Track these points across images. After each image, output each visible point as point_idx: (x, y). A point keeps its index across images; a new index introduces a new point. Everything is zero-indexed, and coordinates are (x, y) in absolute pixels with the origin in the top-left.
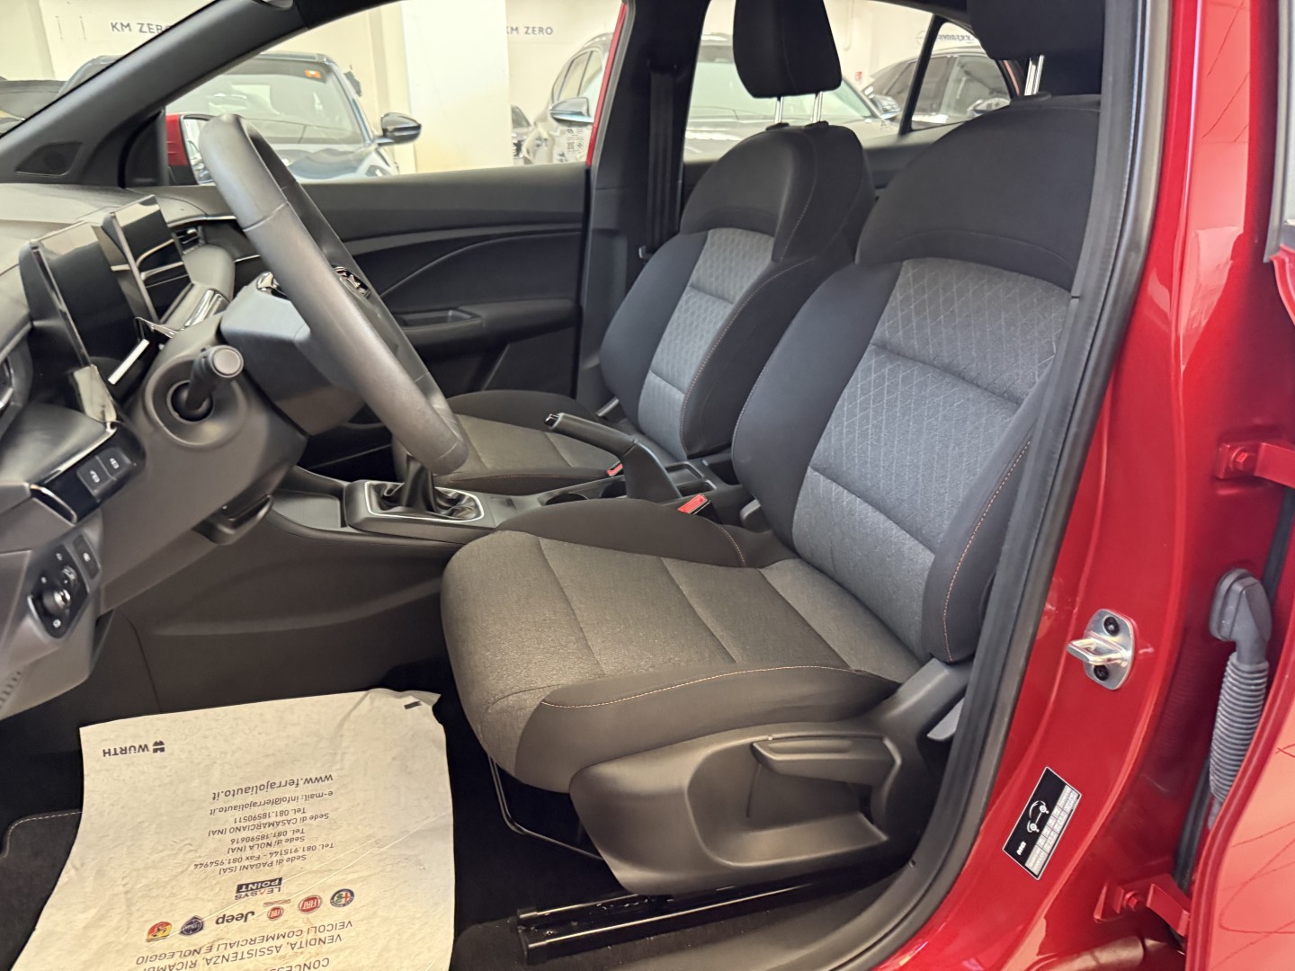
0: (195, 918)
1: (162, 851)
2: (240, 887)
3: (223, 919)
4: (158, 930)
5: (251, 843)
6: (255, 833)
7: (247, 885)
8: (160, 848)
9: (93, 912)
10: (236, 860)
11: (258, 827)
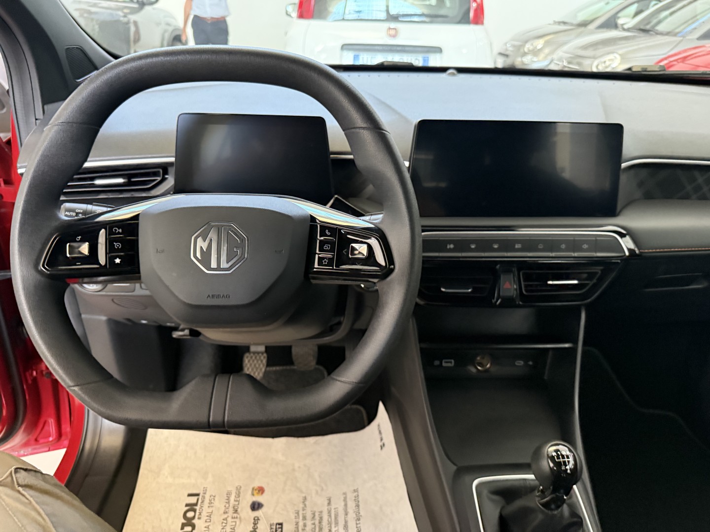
2: (281, 524)
3: (256, 520)
4: (260, 490)
5: (317, 522)
6: (324, 523)
7: (282, 528)
10: (304, 518)
11: (330, 523)
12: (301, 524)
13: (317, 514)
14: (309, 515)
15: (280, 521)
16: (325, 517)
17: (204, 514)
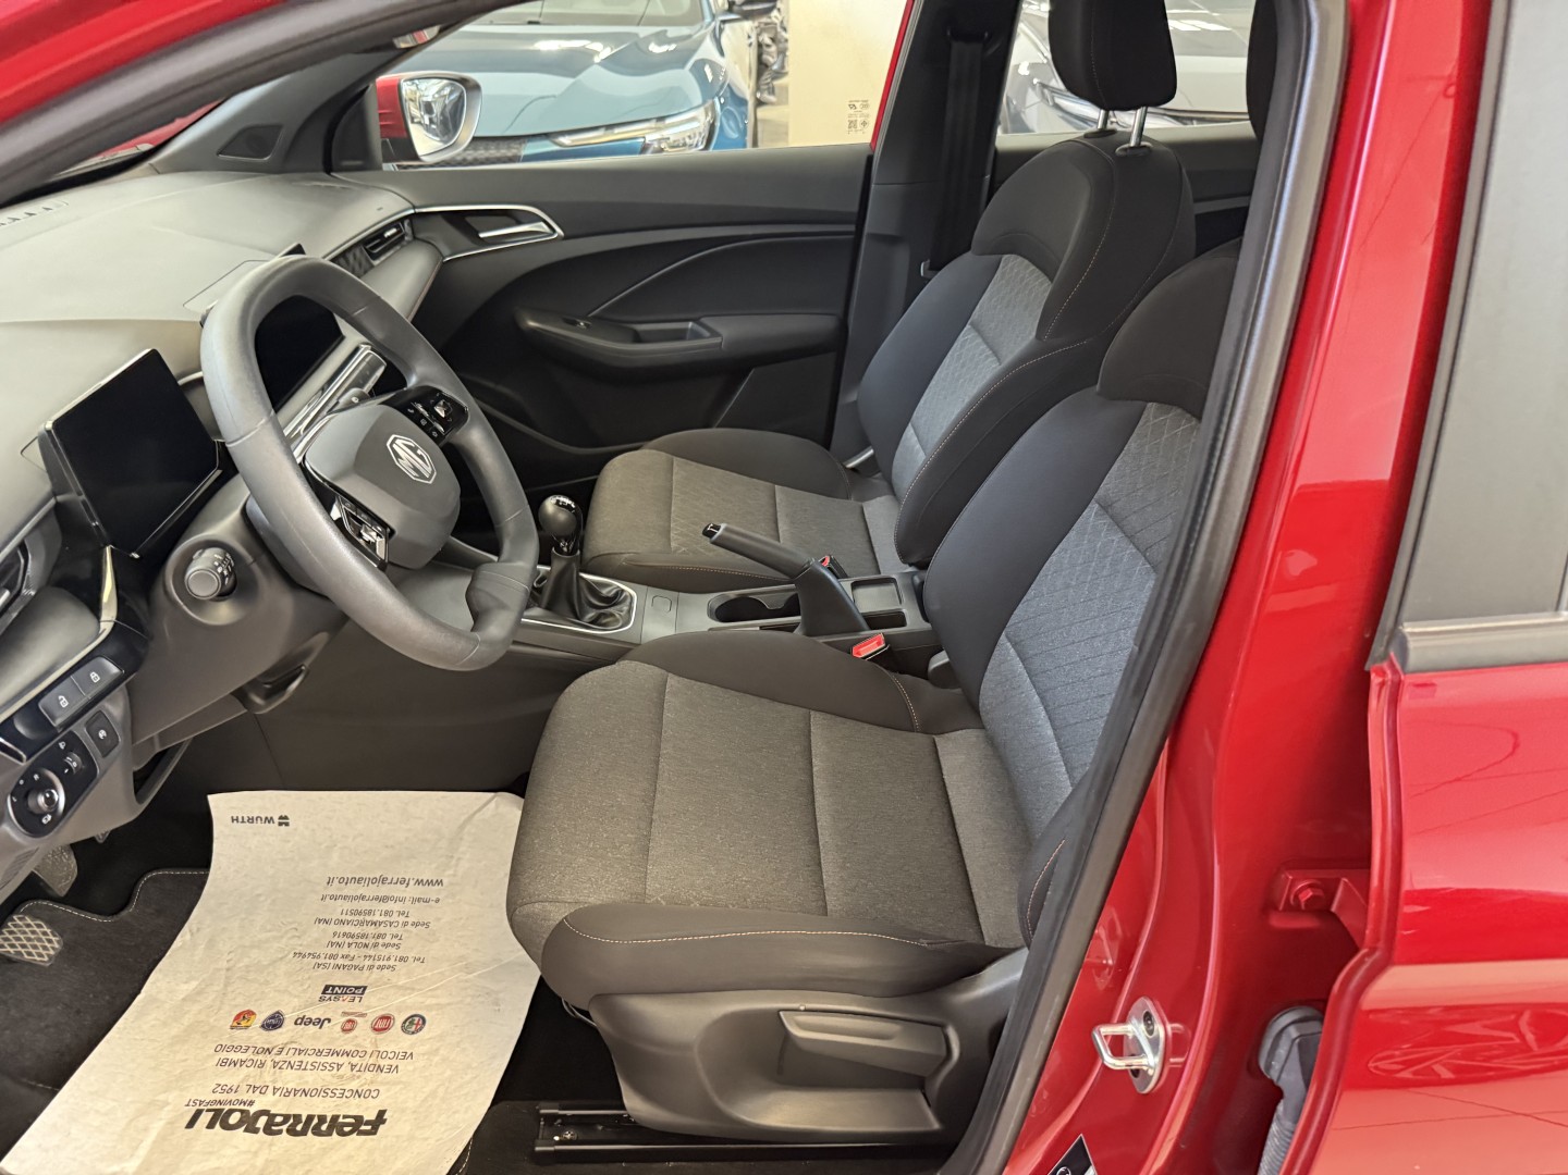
0: (278, 1012)
1: (270, 931)
2: (327, 988)
3: (302, 1021)
4: (244, 1017)
5: (350, 940)
6: (356, 930)
7: (334, 987)
8: (269, 927)
9: (194, 984)
10: (332, 957)
11: (361, 923)
12: (340, 961)
13: (336, 939)
14: (334, 950)
15: (323, 988)
16: (347, 929)
17: (246, 1097)
